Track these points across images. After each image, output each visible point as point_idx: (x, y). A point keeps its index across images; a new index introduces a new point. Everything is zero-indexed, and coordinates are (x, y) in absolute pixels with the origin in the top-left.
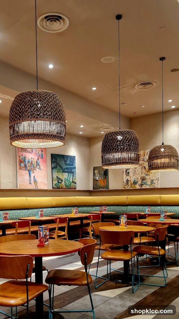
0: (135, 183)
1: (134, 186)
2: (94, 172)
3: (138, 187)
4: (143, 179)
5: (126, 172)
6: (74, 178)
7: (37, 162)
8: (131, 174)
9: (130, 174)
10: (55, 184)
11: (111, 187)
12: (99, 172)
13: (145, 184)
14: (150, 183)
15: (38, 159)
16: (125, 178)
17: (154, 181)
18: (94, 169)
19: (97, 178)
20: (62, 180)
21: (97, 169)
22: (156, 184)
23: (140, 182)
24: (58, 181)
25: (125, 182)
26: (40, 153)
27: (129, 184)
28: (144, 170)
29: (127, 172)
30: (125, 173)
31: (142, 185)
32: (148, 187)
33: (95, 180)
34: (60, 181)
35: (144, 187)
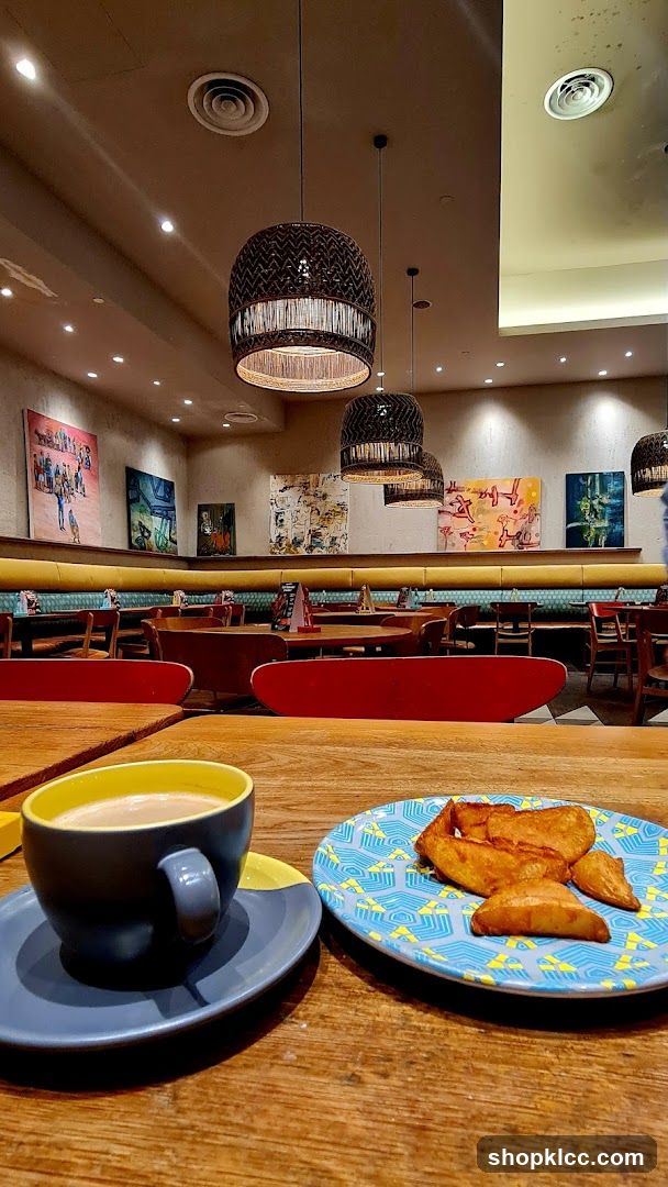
0: (297, 543)
1: (295, 549)
2: (199, 516)
3: (302, 551)
4: (315, 535)
5: (277, 517)
6: (173, 531)
7: (76, 476)
8: (288, 523)
9: (284, 523)
10: (137, 540)
11: (241, 552)
12: (212, 518)
13: (319, 545)
14: (328, 544)
15: (79, 468)
16: (274, 532)
17: (337, 541)
18: (201, 508)
19: (208, 531)
20: (149, 532)
21: (206, 511)
22: (342, 545)
23: (307, 542)
24: (143, 533)
25: (274, 540)
26: (84, 455)
27: (284, 546)
28: (314, 516)
29: (280, 518)
30: (273, 521)
31: (310, 548)
32: (324, 552)
33: (201, 534)
34: (146, 534)
35: (315, 552)
